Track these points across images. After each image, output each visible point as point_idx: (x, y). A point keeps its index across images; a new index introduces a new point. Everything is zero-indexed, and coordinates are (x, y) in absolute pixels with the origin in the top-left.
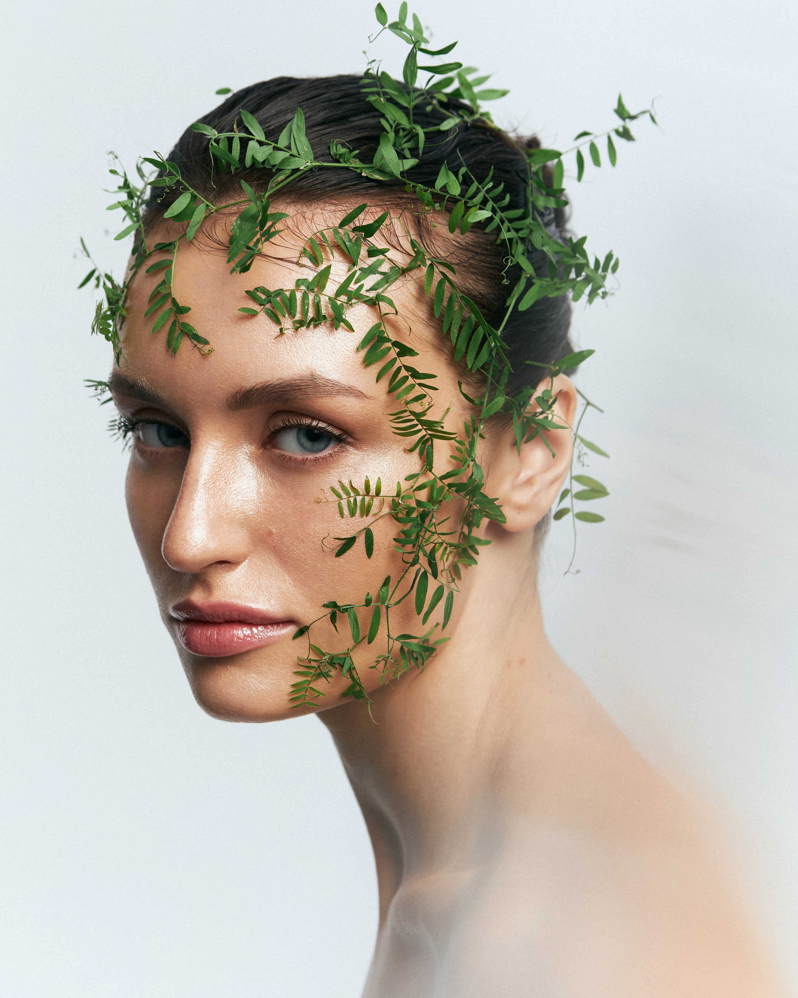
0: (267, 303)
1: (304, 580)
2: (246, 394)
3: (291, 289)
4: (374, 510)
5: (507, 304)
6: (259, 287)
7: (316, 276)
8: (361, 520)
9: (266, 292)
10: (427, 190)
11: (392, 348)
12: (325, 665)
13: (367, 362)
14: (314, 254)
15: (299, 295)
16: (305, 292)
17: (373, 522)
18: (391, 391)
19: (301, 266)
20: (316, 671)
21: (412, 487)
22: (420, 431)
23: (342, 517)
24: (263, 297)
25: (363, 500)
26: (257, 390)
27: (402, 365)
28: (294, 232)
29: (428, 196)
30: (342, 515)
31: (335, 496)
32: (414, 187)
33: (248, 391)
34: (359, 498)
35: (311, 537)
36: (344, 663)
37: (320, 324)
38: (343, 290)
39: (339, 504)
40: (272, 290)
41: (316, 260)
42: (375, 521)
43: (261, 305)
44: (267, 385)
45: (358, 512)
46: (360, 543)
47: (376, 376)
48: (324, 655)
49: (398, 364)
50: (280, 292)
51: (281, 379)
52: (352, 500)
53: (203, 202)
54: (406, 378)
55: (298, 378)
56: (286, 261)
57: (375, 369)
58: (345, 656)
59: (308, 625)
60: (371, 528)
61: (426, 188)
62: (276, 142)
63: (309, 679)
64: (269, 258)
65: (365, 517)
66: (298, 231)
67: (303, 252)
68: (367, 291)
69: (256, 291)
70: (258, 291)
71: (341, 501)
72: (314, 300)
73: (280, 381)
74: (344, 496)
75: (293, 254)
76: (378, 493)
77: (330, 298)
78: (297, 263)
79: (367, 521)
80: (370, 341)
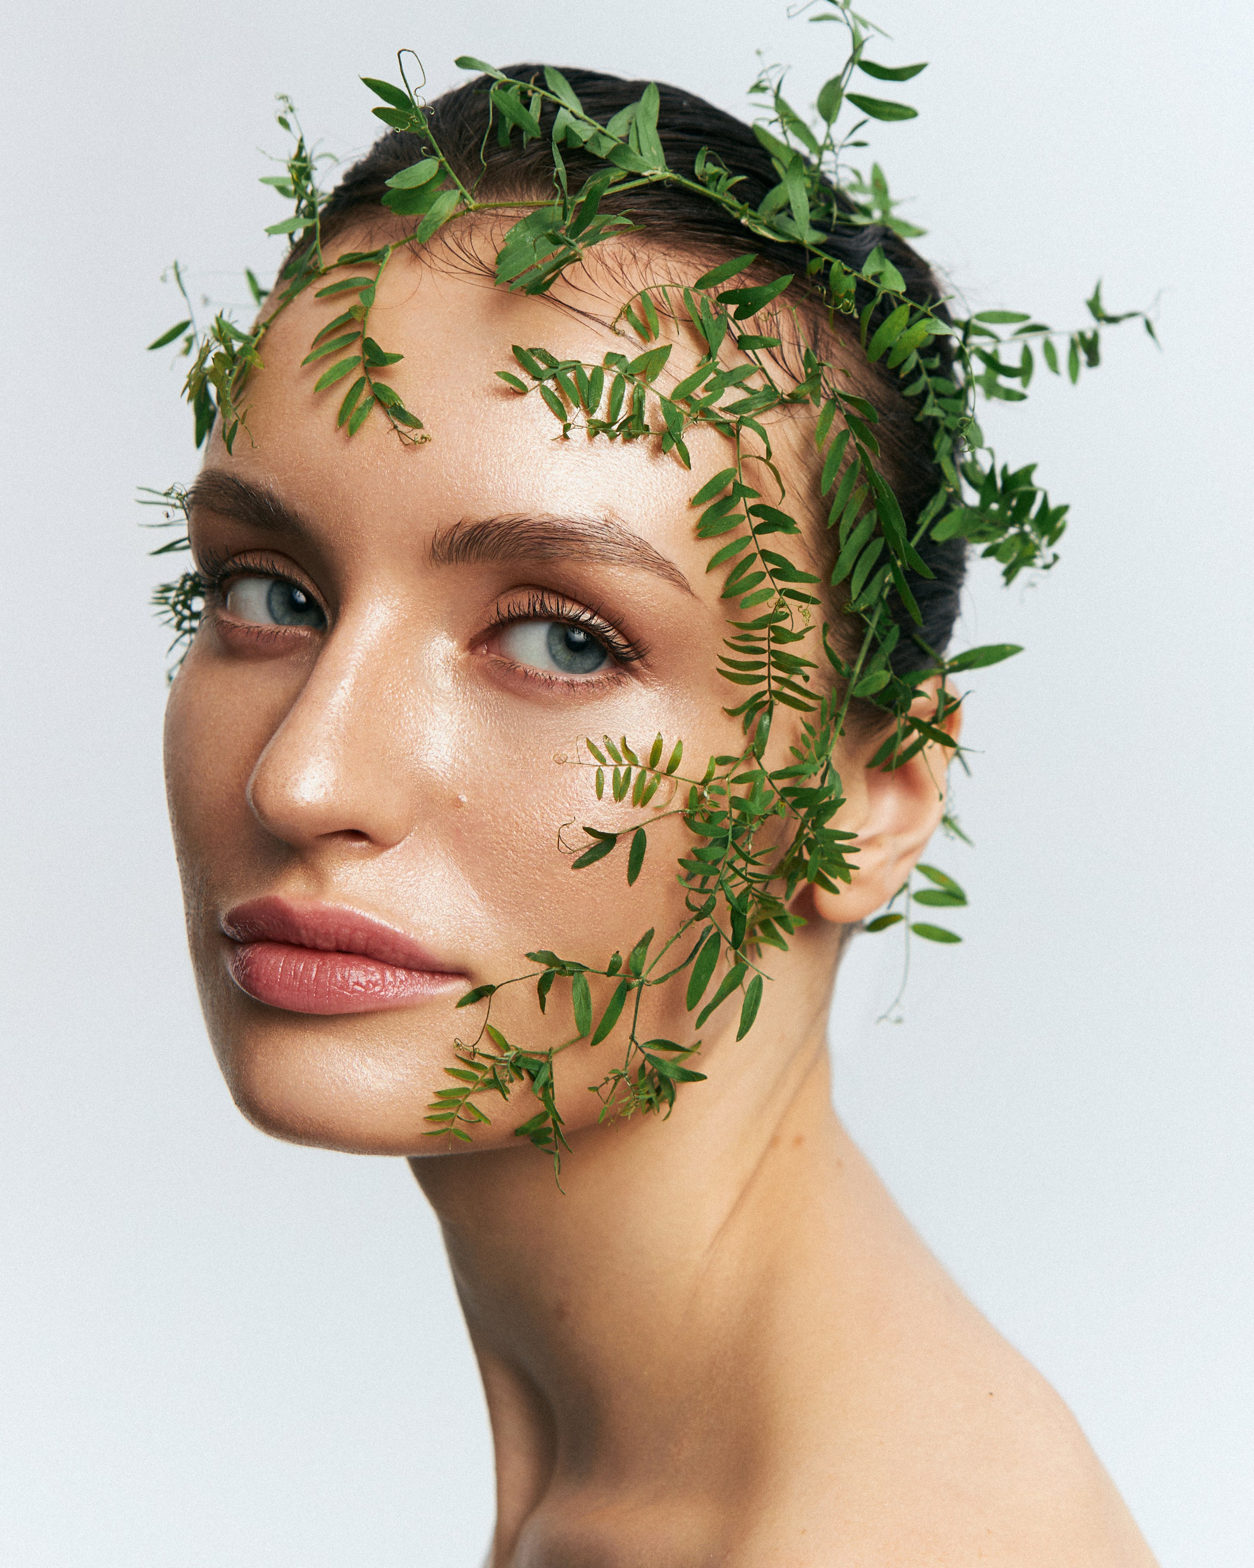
0: (549, 378)
1: (504, 901)
2: (476, 529)
3: (596, 364)
4: (658, 799)
5: (918, 522)
6: (537, 349)
7: (642, 357)
8: (630, 810)
9: (548, 360)
10: (851, 273)
11: (747, 519)
12: (504, 1067)
13: (703, 531)
14: (645, 320)
15: (608, 381)
16: (620, 375)
17: (651, 821)
18: (729, 595)
19: (618, 334)
20: (484, 1076)
21: (727, 776)
22: (761, 678)
23: (600, 797)
24: (543, 367)
25: (641, 777)
26: (499, 526)
27: (757, 552)
28: (615, 275)
29: (849, 284)
30: (600, 794)
31: (592, 757)
32: (828, 264)
33: (478, 527)
34: (635, 772)
35: (535, 822)
36: (538, 1072)
37: (637, 436)
38: (683, 393)
39: (597, 772)
40: (560, 358)
41: (645, 331)
42: (655, 819)
43: (535, 378)
44: (517, 520)
45: (630, 792)
46: (622, 851)
47: (708, 559)
48: (508, 1048)
49: (751, 548)
50: (576, 366)
51: (548, 514)
52: (622, 770)
53: (457, 187)
54: (761, 576)
55: (578, 521)
56: (593, 319)
57: (712, 547)
58: (543, 1060)
59: (495, 985)
60: (644, 828)
61: (849, 270)
62: (605, 126)
63: (470, 1087)
64: (562, 308)
65: (638, 807)
66: (621, 274)
67: (626, 312)
68: (721, 409)
69: (529, 353)
70: (534, 354)
71: (603, 768)
72: (634, 393)
73: (546, 519)
74: (610, 761)
75: (609, 312)
76: (671, 769)
77: (662, 399)
78: (612, 328)
79: (642, 815)
80: (712, 497)
